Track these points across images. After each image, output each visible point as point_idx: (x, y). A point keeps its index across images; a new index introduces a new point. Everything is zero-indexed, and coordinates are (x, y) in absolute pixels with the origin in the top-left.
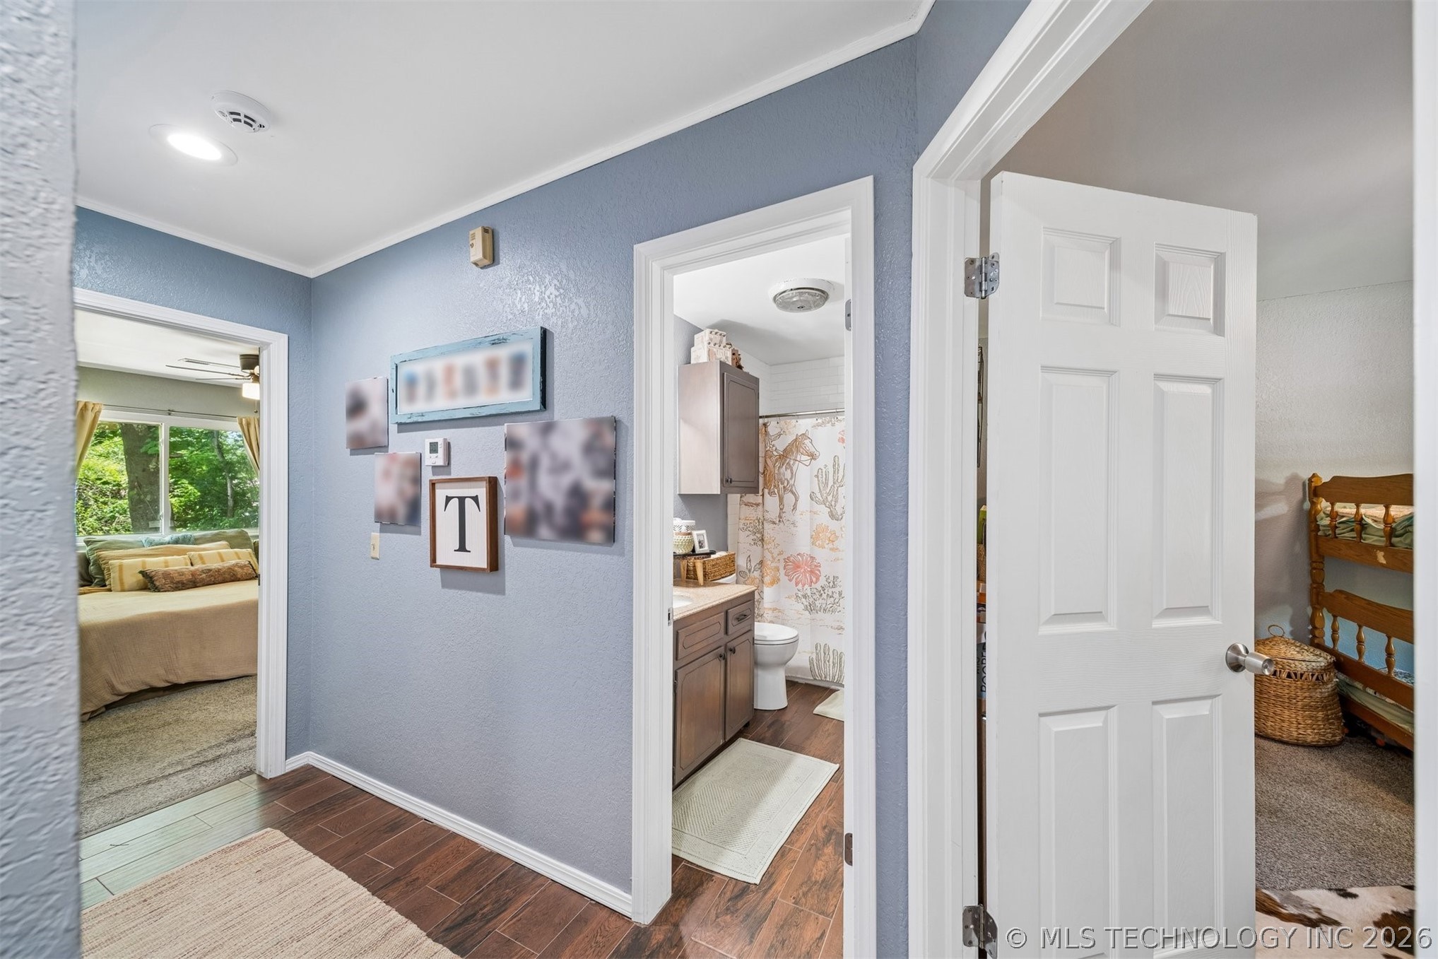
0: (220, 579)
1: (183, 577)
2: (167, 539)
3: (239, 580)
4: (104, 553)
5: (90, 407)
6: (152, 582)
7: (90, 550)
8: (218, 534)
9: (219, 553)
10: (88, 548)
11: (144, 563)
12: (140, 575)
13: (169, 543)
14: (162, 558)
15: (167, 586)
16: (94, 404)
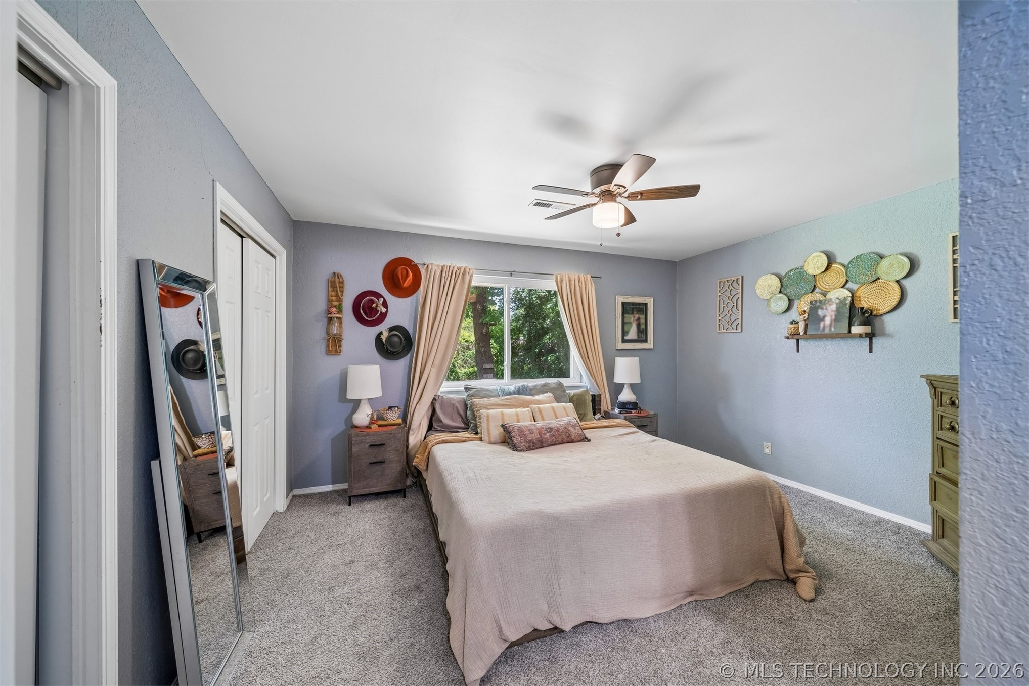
0: (559, 439)
1: (533, 435)
2: (512, 388)
3: (572, 442)
4: (477, 401)
5: (467, 271)
6: (511, 438)
7: (468, 396)
8: (544, 385)
9: (553, 408)
10: (466, 394)
11: (502, 414)
12: (502, 428)
13: (514, 393)
14: (513, 410)
15: (522, 444)
16: (469, 269)
